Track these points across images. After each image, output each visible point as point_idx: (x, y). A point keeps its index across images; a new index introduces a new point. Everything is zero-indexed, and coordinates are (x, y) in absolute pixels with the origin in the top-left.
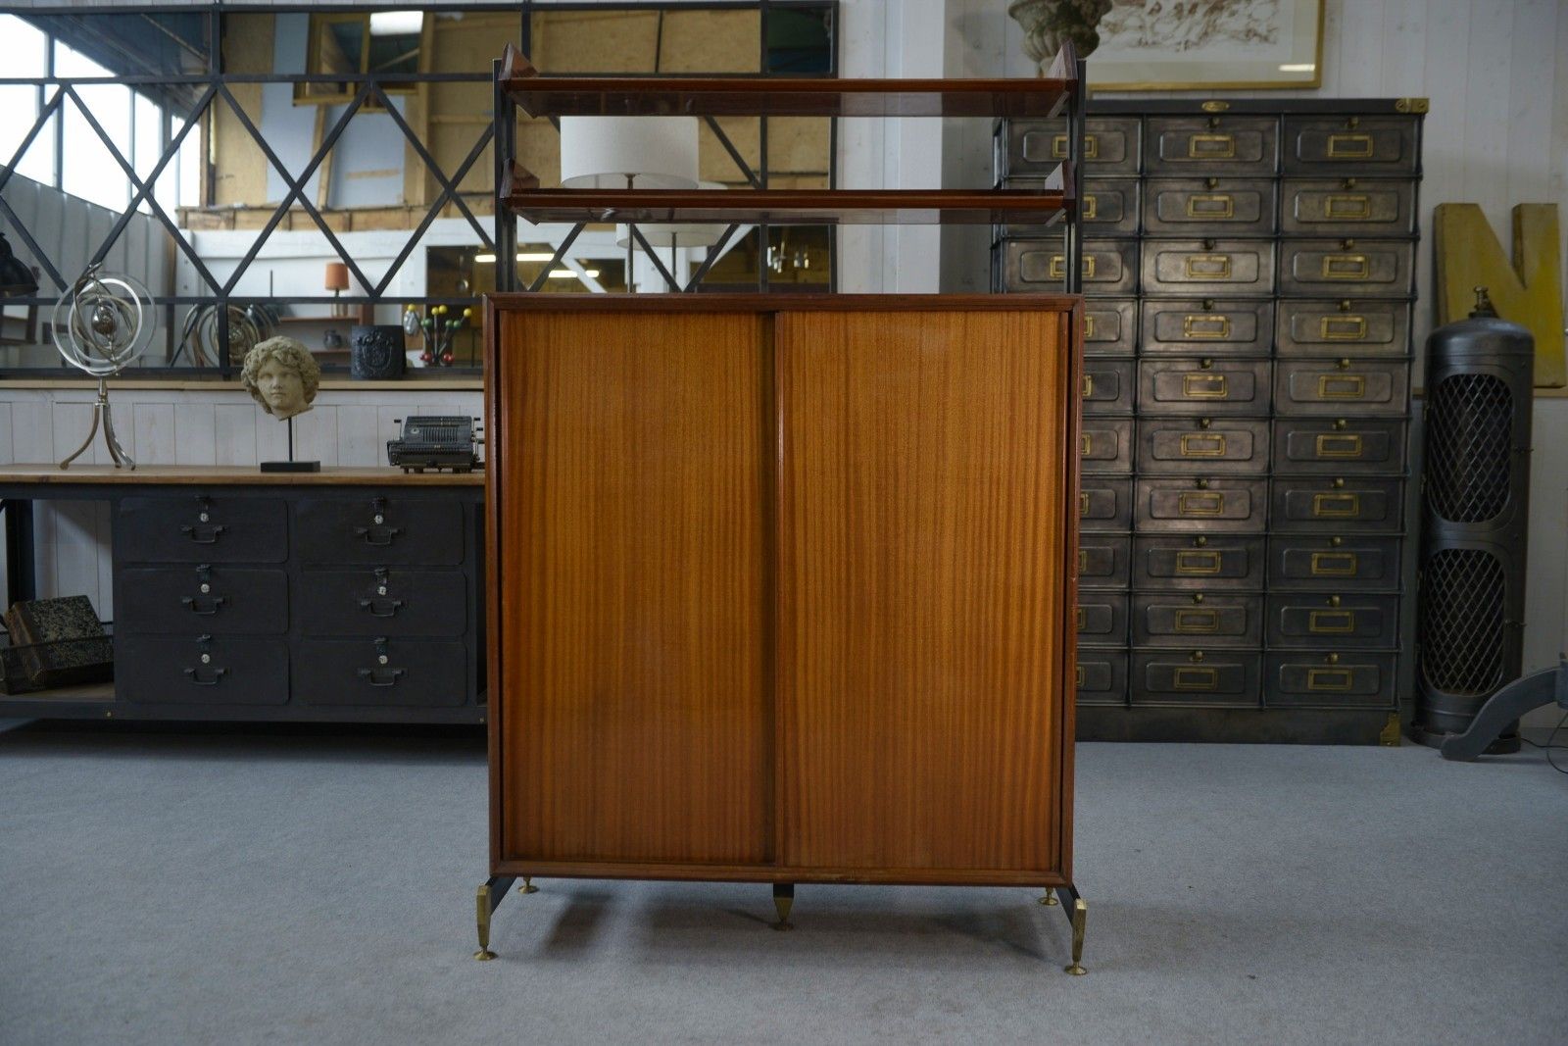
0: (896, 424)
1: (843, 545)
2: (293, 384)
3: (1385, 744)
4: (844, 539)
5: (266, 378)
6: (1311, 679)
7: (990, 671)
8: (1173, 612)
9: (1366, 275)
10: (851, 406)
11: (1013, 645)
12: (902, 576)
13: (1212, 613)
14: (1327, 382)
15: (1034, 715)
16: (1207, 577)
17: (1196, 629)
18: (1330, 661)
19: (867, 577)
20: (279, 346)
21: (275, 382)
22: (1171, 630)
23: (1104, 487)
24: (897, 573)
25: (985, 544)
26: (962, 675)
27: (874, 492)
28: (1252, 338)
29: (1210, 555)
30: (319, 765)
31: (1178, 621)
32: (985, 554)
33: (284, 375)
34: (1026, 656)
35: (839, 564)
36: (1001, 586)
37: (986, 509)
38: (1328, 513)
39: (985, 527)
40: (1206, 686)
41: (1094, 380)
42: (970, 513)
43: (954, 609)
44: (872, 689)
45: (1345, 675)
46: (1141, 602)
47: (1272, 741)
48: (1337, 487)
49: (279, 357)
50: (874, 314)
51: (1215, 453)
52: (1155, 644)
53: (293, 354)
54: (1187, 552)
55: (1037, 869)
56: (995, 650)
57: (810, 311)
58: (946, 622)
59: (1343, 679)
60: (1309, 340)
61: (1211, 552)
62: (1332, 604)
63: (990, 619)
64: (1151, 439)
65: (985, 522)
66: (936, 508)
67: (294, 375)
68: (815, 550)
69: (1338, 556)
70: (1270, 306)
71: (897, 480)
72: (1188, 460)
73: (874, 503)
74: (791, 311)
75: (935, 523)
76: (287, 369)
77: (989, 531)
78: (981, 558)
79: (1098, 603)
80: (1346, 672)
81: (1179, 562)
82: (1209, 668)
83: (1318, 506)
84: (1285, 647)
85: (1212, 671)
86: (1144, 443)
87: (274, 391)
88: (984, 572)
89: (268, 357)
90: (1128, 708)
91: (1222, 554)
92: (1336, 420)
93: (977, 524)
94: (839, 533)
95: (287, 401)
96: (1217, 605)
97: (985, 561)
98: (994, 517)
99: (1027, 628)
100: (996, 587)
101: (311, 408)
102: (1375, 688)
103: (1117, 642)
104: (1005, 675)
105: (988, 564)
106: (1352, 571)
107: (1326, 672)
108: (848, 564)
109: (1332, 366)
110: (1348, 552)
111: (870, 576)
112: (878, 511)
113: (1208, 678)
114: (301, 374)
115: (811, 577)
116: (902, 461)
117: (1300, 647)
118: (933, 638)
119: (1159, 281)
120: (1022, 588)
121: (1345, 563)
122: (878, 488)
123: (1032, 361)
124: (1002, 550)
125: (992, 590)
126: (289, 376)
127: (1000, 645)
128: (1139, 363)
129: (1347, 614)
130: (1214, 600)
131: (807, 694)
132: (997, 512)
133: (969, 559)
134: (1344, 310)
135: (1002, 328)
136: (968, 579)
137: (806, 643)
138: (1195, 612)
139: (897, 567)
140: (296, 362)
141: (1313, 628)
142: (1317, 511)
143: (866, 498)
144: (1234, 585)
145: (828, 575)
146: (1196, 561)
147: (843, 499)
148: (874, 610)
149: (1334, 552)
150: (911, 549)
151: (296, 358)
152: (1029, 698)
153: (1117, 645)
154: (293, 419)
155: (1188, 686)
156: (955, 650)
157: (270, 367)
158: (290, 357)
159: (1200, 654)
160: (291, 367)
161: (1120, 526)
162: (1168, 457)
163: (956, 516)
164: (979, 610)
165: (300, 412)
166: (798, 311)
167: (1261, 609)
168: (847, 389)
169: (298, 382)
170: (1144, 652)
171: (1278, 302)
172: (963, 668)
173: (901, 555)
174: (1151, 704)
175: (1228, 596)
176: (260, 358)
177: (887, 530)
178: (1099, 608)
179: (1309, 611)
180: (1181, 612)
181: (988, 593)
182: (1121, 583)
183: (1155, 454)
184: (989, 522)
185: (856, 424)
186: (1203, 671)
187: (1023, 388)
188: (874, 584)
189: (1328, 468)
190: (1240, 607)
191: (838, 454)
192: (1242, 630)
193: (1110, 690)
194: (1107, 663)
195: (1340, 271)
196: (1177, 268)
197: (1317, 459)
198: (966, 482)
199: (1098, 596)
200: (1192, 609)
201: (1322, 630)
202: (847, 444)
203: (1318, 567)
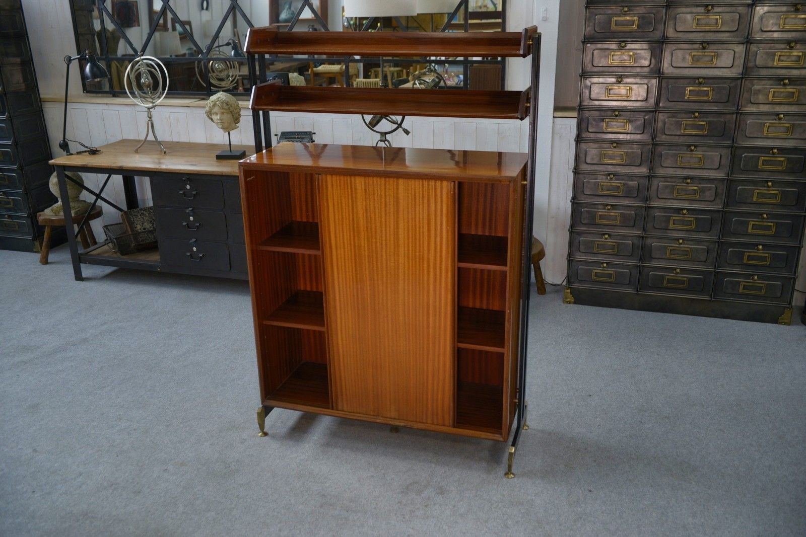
2: (227, 117)
3: (781, 323)
5: (216, 114)
6: (741, 287)
8: (666, 247)
9: (802, 64)
13: (688, 249)
14: (769, 126)
16: (687, 231)
17: (677, 257)
18: (753, 279)
20: (220, 99)
21: (218, 117)
22: (664, 257)
23: (632, 181)
28: (726, 100)
31: (668, 252)
33: (223, 113)
38: (761, 200)
40: (681, 286)
45: (762, 287)
46: (649, 241)
47: (716, 316)
48: (768, 187)
49: (220, 104)
51: (697, 166)
52: (655, 264)
53: (226, 103)
54: (675, 217)
59: (760, 289)
60: (760, 102)
61: (690, 218)
62: (758, 249)
64: (661, 156)
67: (228, 113)
69: (765, 224)
70: (739, 81)
72: (681, 168)
76: (223, 110)
79: (625, 240)
80: (762, 285)
81: (671, 222)
82: (685, 277)
83: (755, 196)
84: (728, 270)
85: (685, 279)
86: (656, 158)
87: (219, 121)
89: (215, 105)
90: (638, 294)
91: (696, 219)
92: (772, 149)
95: (225, 126)
96: (692, 245)
101: (238, 127)
102: (779, 294)
103: (634, 260)
106: (773, 232)
107: (751, 284)
109: (774, 117)
110: (771, 222)
113: (683, 282)
114: (231, 112)
117: (738, 270)
119: (672, 67)
121: (769, 228)
126: (225, 114)
128: (657, 113)
129: (767, 255)
130: (689, 242)
134: (785, 85)
138: (678, 248)
140: (227, 107)
141: (745, 261)
142: (755, 199)
144: (702, 236)
146: (683, 222)
149: (764, 222)
153: (632, 262)
155: (670, 285)
157: (216, 109)
159: (678, 270)
160: (226, 109)
161: (640, 201)
162: (670, 166)
165: (233, 129)
167: (716, 249)
169: (230, 116)
170: (648, 267)
171: (744, 80)
174: (650, 293)
175: (698, 242)
176: (211, 105)
179: (745, 252)
180: (670, 248)
182: (638, 231)
183: (662, 164)
186: (680, 278)
189: (765, 176)
190: (705, 247)
191: (350, 241)
192: (705, 259)
193: (628, 284)
194: (628, 271)
195: (785, 61)
196: (684, 59)
197: (758, 170)
198: (408, 258)
199: (624, 237)
200: (677, 247)
201: (750, 262)
202: (354, 236)
203: (752, 229)
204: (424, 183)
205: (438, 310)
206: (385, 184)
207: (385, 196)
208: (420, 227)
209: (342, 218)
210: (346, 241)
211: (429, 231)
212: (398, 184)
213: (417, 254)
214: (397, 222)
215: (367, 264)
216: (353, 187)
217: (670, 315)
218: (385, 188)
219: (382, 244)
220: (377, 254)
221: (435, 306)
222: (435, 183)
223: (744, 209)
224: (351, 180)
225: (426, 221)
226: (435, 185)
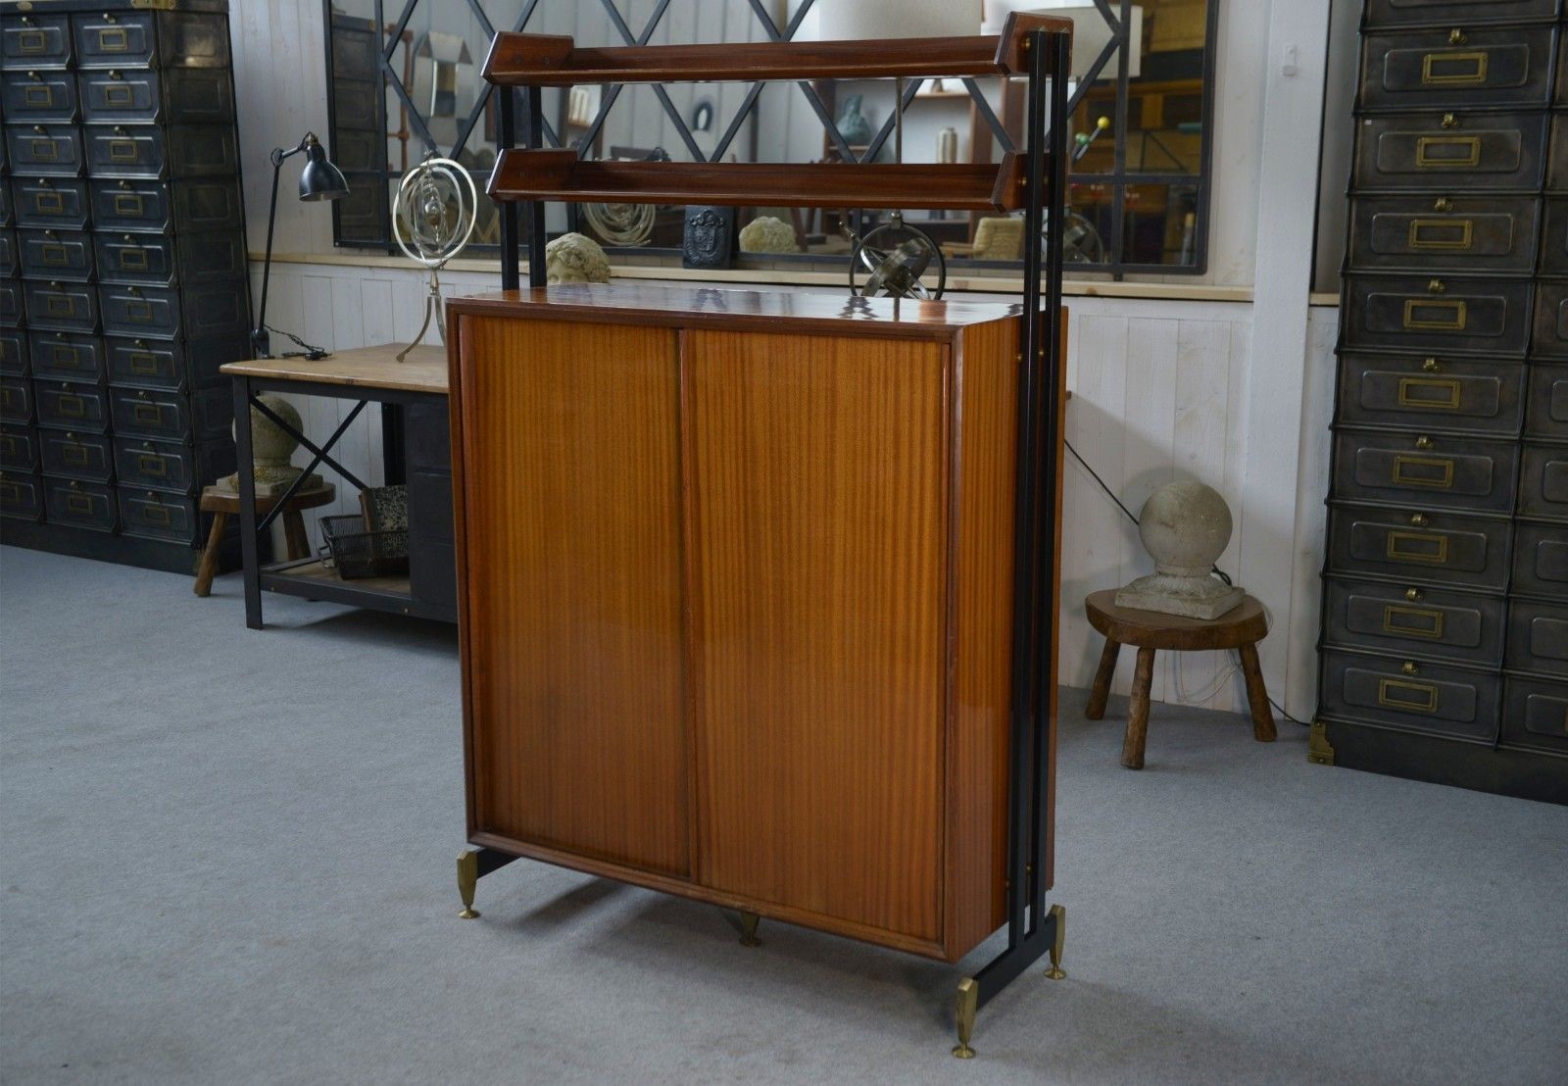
5: (553, 278)
20: (564, 246)
21: (559, 283)
33: (568, 277)
49: (562, 257)
53: (576, 255)
67: (578, 277)
76: (570, 271)
79: (1460, 606)
89: (552, 258)
103: (1488, 660)
126: (573, 278)
140: (579, 263)
151: (580, 259)
157: (554, 267)
158: (574, 257)
160: (574, 269)
161: (1499, 508)
182: (1497, 584)
191: (737, 479)
198: (854, 521)
202: (745, 469)
204: (889, 347)
205: (913, 646)
206: (810, 351)
207: (810, 375)
208: (878, 450)
209: (723, 427)
210: (728, 481)
211: (897, 457)
212: (834, 353)
213: (872, 512)
214: (833, 436)
215: (769, 533)
216: (746, 357)
218: (810, 361)
219: (800, 490)
220: (790, 512)
221: (907, 638)
222: (912, 347)
224: (742, 342)
225: (890, 437)
226: (911, 353)
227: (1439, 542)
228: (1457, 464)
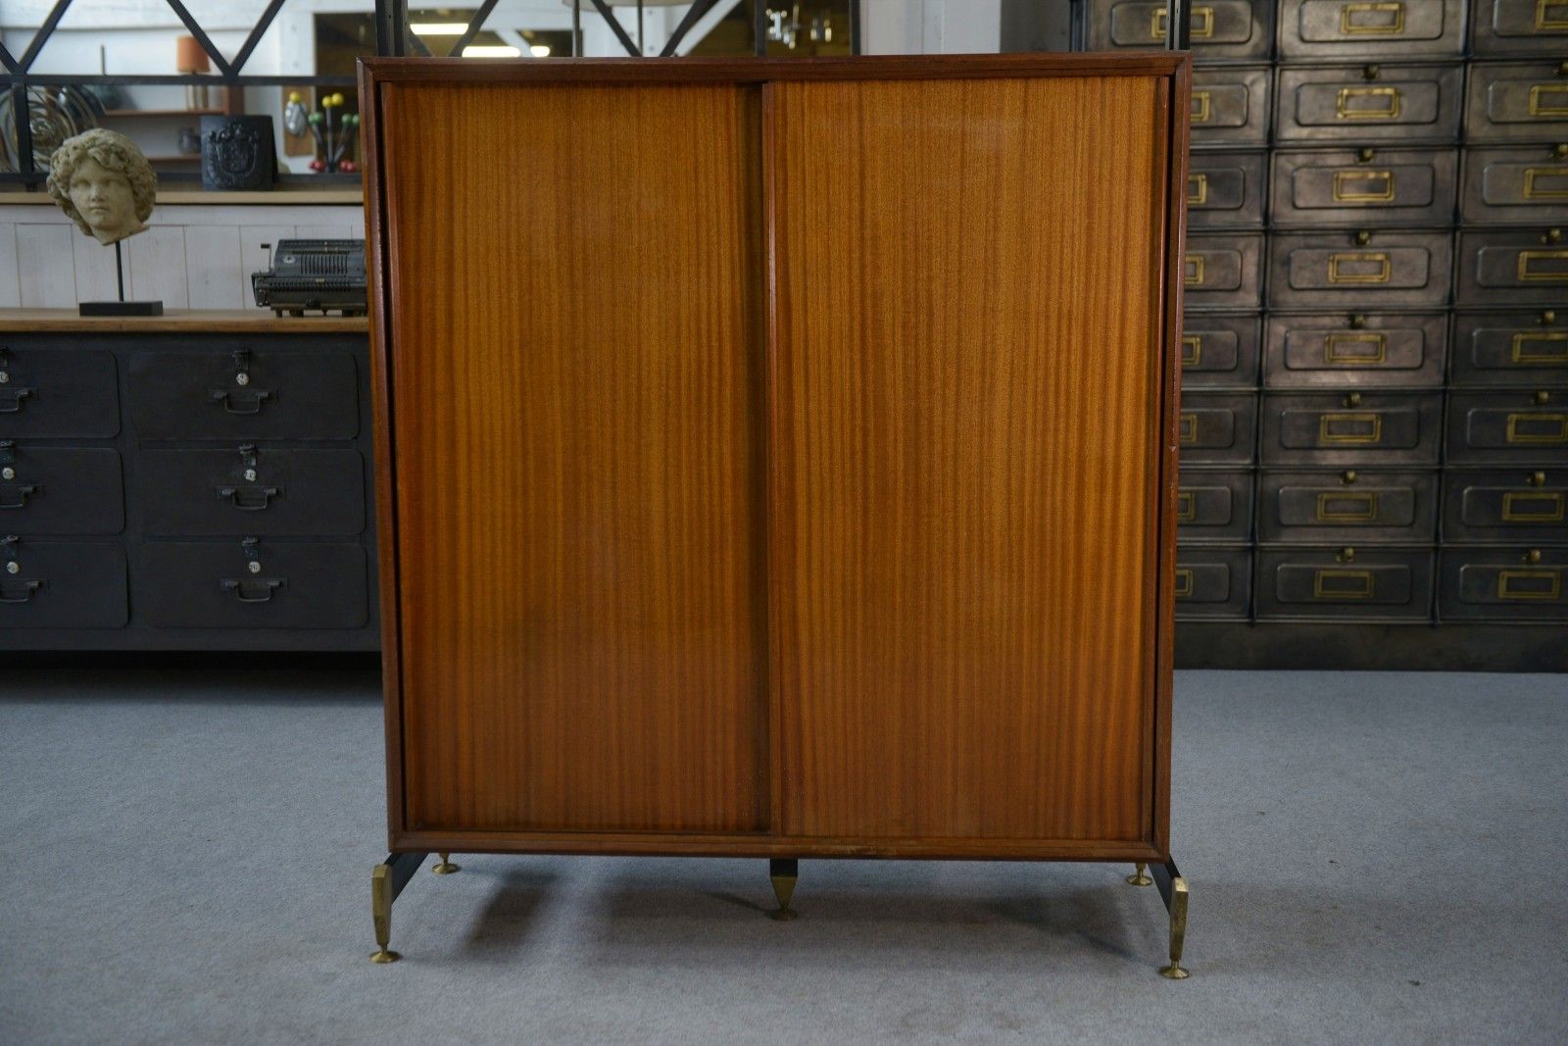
0: (929, 238)
1: (858, 405)
2: (119, 195)
4: (859, 397)
5: (81, 187)
6: (1503, 585)
7: (1059, 574)
8: (1314, 496)
10: (868, 213)
11: (1089, 538)
12: (938, 447)
13: (1369, 496)
14: (1535, 177)
15: (1118, 633)
16: (1362, 448)
17: (1344, 519)
18: (1530, 560)
19: (890, 449)
20: (97, 143)
21: (93, 192)
22: (1311, 521)
23: (1223, 328)
24: (931, 443)
25: (1051, 403)
26: (1021, 577)
27: (899, 331)
28: (1432, 118)
29: (1367, 418)
30: (172, 707)
31: (1320, 508)
32: (1051, 414)
33: (106, 182)
34: (1106, 553)
35: (853, 431)
36: (1073, 457)
37: (1053, 354)
38: (1532, 359)
39: (1052, 381)
40: (1358, 595)
41: (1212, 181)
42: (1031, 358)
43: (1009, 493)
44: (898, 600)
45: (1551, 579)
46: (1271, 483)
47: (1449, 667)
48: (1545, 323)
49: (98, 156)
50: (899, 84)
51: (1375, 279)
52: (1289, 539)
53: (117, 153)
54: (1335, 415)
55: (1121, 839)
56: (1064, 546)
57: (811, 81)
58: (998, 510)
59: (1547, 584)
60: (1511, 119)
61: (1368, 414)
62: (1534, 482)
63: (1059, 504)
64: (1287, 262)
65: (1052, 371)
66: (984, 353)
67: (121, 184)
68: (820, 412)
69: (1544, 417)
70: (1459, 72)
71: (930, 315)
72: (1338, 289)
73: (900, 348)
74: (784, 81)
75: (983, 374)
76: (109, 174)
77: (1057, 385)
78: (1045, 422)
79: (1209, 485)
80: (1551, 575)
81: (1323, 428)
82: (1363, 570)
83: (1517, 348)
84: (1467, 541)
85: (1366, 574)
86: (1278, 269)
87: (93, 204)
88: (1050, 440)
89: (82, 159)
90: (1251, 625)
91: (1383, 416)
92: (1547, 230)
93: (1041, 373)
94: (852, 389)
95: (112, 218)
96: (1375, 485)
97: (1051, 426)
98: (1063, 363)
99: (1108, 516)
100: (1066, 460)
101: (146, 229)
103: (1238, 536)
104: (1079, 579)
105: (1056, 430)
107: (1523, 574)
108: (865, 431)
109: (1544, 154)
110: (1558, 412)
111: (895, 448)
112: (906, 356)
113: (1360, 584)
114: (130, 181)
115: (815, 449)
116: (937, 287)
117: (1489, 542)
118: (981, 529)
119: (1302, 40)
120: (1102, 460)
121: (1554, 427)
122: (905, 326)
123: (1117, 147)
124: (1075, 409)
125: (1060, 464)
126: (112, 184)
127: (1071, 537)
128: (1273, 156)
129: (1555, 496)
130: (1371, 479)
131: (810, 608)
132: (1068, 358)
133: (1029, 422)
135: (1076, 100)
136: (1028, 449)
137: (810, 538)
138: (1343, 496)
139: (931, 433)
140: (121, 165)
141: (1506, 516)
142: (1516, 356)
143: (888, 341)
144: (1399, 458)
145: (837, 446)
146: (1347, 427)
147: (857, 341)
148: (901, 493)
149: (1541, 413)
150: (951, 410)
151: (121, 159)
152: (1111, 611)
153: (1240, 542)
154: (123, 243)
155: (1333, 594)
156: (1010, 546)
157: (86, 171)
158: (112, 156)
159: (1350, 552)
160: (117, 171)
161: (1244, 380)
162: (1311, 286)
163: (1012, 363)
164: (1043, 493)
165: (131, 234)
166: (794, 81)
167: (1435, 491)
168: (862, 189)
169: (126, 192)
170: (1274, 550)
171: (1470, 66)
172: (1021, 571)
173: (937, 419)
174: (1282, 619)
175: (1390, 473)
176: (72, 158)
177: (917, 383)
178: (1213, 491)
179: (1502, 493)
180: (1326, 496)
181: (1055, 468)
182: (1244, 457)
183: (1292, 281)
184: (1057, 374)
185: (875, 238)
186: (1353, 574)
187: (1106, 185)
188: (900, 458)
189: (1534, 297)
190: (1406, 488)
192: (1409, 519)
193: (1227, 601)
194: (1224, 565)
195: (1560, 19)
196: (1328, 21)
197: (1518, 284)
199: (1211, 475)
200: (1340, 492)
201: (1519, 518)
203: (1516, 433)
209: (829, 212)
217: (1338, 673)
223: (1496, 381)
227: (1189, 422)
228: (1204, 340)
